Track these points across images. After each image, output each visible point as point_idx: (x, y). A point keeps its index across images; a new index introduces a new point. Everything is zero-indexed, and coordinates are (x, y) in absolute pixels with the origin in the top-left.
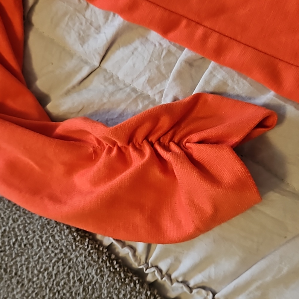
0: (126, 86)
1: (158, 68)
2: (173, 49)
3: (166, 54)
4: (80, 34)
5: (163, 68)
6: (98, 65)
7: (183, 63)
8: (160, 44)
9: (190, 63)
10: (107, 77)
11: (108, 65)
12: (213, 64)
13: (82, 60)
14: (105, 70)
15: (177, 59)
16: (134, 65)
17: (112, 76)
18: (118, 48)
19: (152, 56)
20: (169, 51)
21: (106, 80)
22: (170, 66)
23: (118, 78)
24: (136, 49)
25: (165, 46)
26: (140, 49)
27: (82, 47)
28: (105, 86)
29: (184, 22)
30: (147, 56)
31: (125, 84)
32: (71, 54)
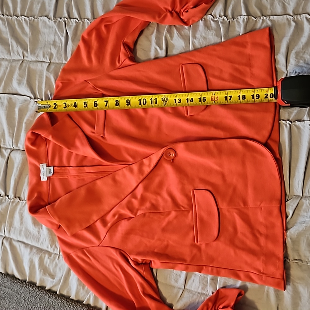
0: (196, 292)
1: (203, 284)
2: (205, 276)
3: (204, 278)
4: (175, 280)
5: (205, 283)
6: (184, 288)
7: (210, 280)
8: (201, 276)
9: (212, 279)
10: (189, 291)
11: (187, 287)
12: (219, 277)
13: (178, 288)
14: (187, 289)
15: (208, 279)
16: (196, 285)
17: (190, 290)
18: (188, 281)
19: (200, 280)
20: (204, 277)
21: (188, 292)
22: (207, 282)
23: (192, 290)
24: (194, 279)
25: (202, 276)
26: (195, 279)
27: (177, 283)
28: (189, 295)
29: (204, 267)
30: (198, 281)
31: (195, 292)
32: (174, 287)
